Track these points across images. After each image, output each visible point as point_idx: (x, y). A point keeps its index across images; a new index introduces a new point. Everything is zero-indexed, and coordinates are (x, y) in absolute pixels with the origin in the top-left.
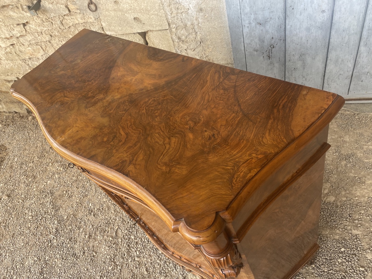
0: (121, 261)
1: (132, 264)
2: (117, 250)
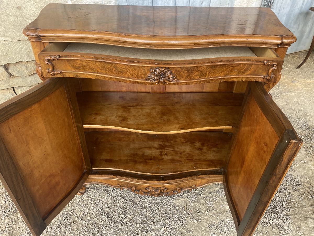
0: (112, 231)
1: (123, 227)
2: (99, 228)
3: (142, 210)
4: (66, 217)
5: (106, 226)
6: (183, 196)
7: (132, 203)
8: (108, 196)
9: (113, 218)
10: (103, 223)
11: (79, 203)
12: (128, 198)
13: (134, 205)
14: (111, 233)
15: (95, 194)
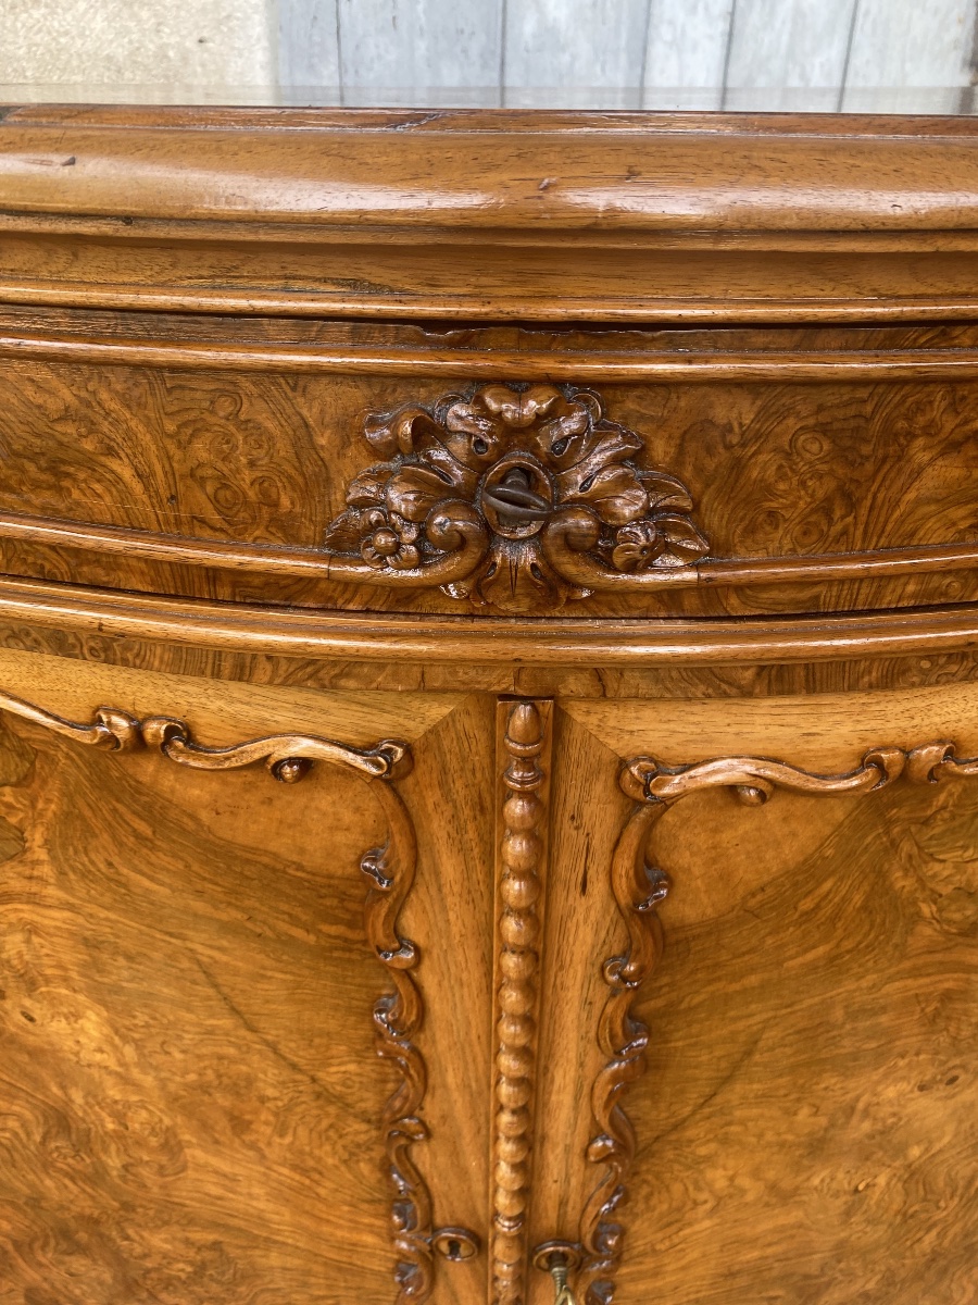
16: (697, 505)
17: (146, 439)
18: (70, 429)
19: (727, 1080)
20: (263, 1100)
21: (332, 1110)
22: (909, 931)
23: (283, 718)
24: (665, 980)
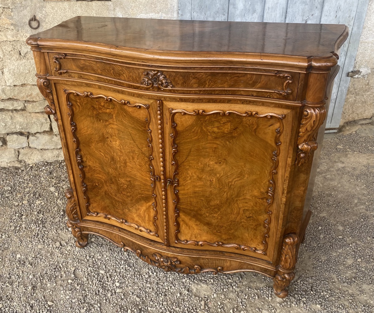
0: (97, 299)
1: (114, 299)
3: (144, 284)
4: (55, 269)
5: (93, 290)
6: (208, 282)
7: (136, 273)
8: (111, 257)
9: (106, 284)
10: (91, 286)
11: (75, 257)
12: (133, 266)
13: (138, 276)
14: (96, 301)
15: (98, 251)
16: (171, 82)
17: (127, 73)
18: (121, 71)
19: (188, 156)
20: (136, 154)
21: (143, 155)
22: (207, 137)
23: (138, 101)
24: (178, 138)
